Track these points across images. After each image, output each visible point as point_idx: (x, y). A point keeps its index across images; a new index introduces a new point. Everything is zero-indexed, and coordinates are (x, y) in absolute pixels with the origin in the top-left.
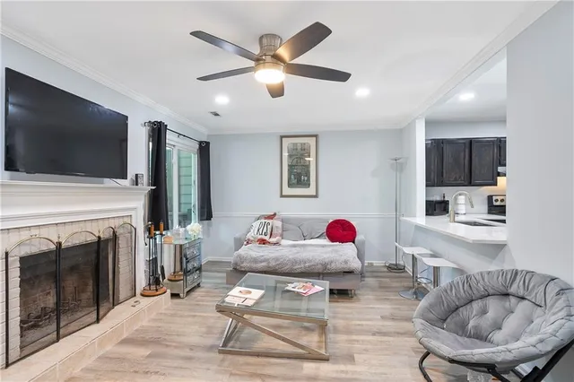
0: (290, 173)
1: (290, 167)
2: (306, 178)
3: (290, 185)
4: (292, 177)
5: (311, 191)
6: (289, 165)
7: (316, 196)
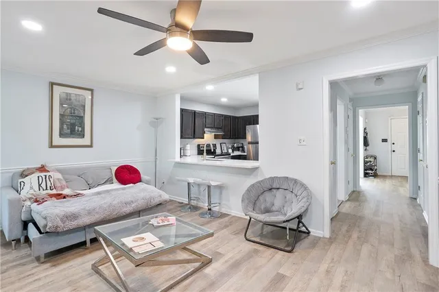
0: (62, 123)
1: (62, 116)
2: (80, 129)
3: (62, 135)
4: (65, 127)
5: (86, 141)
6: (60, 115)
7: (91, 146)
